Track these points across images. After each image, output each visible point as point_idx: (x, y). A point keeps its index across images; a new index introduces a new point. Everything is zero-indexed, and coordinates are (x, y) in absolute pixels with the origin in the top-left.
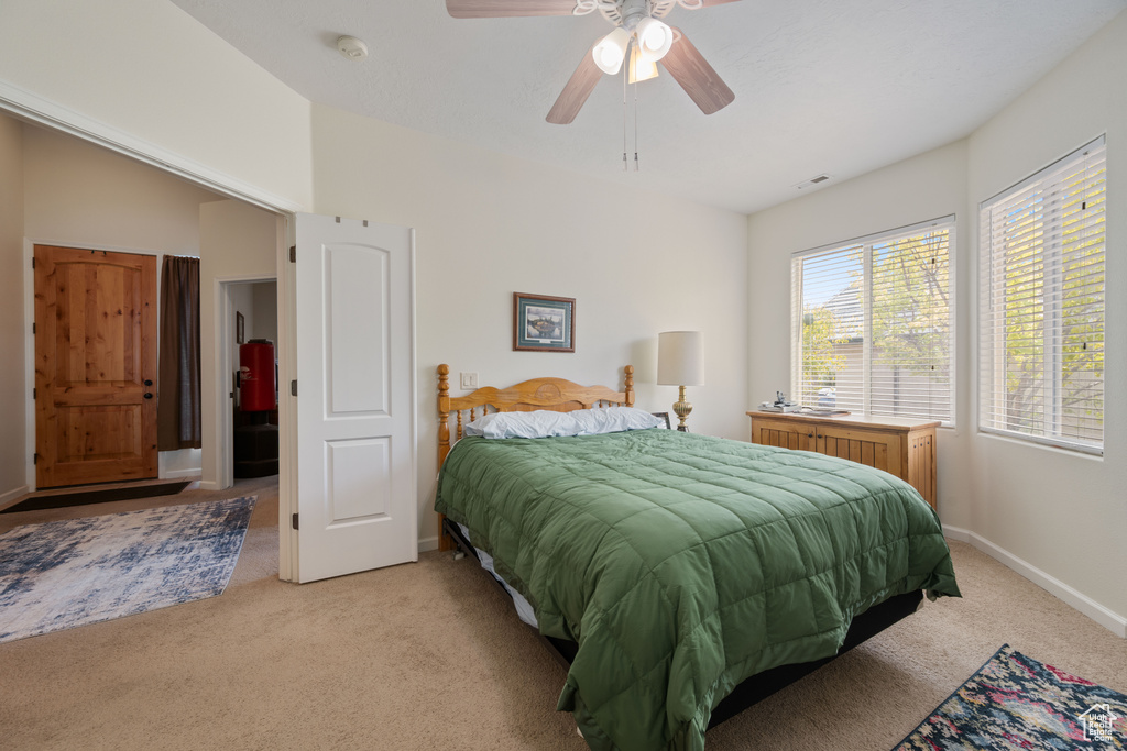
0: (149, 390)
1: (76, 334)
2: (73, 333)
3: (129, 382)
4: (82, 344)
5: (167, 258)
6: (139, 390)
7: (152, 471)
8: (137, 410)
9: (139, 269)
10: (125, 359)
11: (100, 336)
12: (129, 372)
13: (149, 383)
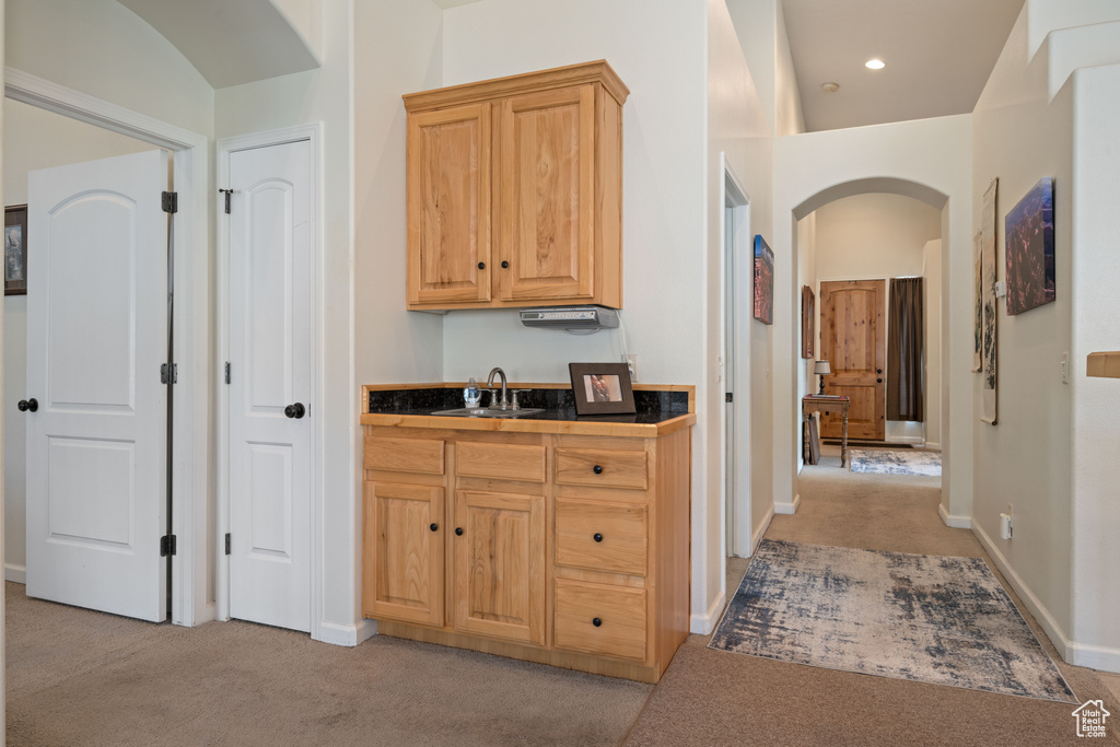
0: (880, 376)
1: (840, 338)
2: (839, 337)
3: (868, 370)
4: (843, 345)
5: (892, 281)
6: (873, 377)
7: (881, 433)
8: (872, 390)
9: (874, 291)
10: (867, 354)
11: (853, 339)
12: (869, 364)
13: (879, 372)
